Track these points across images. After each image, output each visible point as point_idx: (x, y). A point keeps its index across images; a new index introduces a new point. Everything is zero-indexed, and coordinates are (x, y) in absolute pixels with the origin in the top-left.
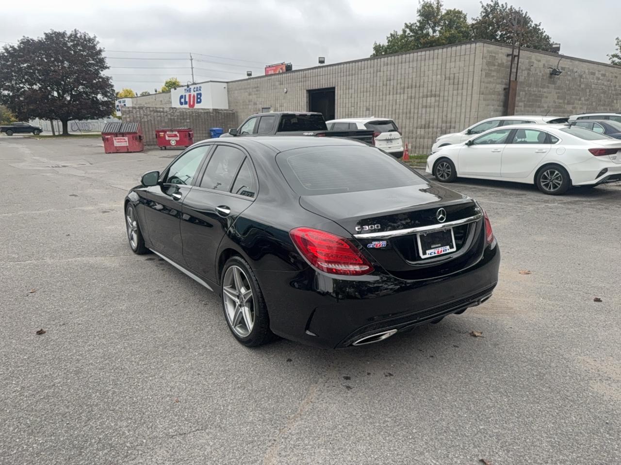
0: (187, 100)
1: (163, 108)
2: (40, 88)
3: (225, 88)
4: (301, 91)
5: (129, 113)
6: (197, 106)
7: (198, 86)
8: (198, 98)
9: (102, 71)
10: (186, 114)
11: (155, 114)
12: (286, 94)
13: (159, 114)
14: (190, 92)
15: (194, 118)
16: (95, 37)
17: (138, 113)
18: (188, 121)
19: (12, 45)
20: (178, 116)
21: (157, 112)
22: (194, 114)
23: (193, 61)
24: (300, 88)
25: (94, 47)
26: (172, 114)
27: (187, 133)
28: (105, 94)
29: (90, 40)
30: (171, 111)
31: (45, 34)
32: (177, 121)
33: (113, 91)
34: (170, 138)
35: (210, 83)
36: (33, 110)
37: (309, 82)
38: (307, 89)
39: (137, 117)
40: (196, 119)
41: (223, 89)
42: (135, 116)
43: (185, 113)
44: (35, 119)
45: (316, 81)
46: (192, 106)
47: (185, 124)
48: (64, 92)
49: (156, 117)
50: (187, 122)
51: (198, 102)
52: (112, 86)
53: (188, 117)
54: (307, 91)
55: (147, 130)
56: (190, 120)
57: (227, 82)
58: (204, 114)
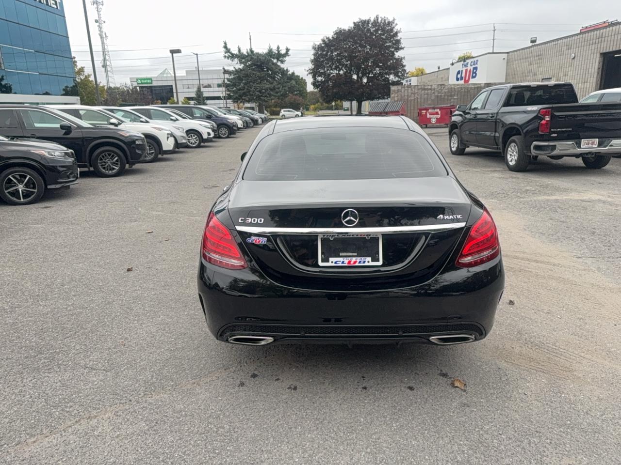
0: (463, 75)
1: (431, 86)
2: (345, 73)
3: (504, 59)
4: (592, 55)
5: (398, 92)
6: (472, 81)
7: (475, 59)
8: (473, 73)
9: (397, 52)
10: (455, 90)
11: (423, 92)
12: (573, 61)
13: (426, 91)
14: (467, 67)
15: (463, 94)
16: (394, 20)
17: (406, 92)
18: (455, 97)
19: (327, 36)
20: (445, 93)
21: (425, 89)
22: (463, 90)
23: (495, 31)
24: (593, 51)
25: (392, 30)
26: (440, 91)
27: (449, 110)
28: (396, 75)
29: (389, 23)
30: (439, 88)
31: (354, 23)
32: (444, 98)
33: (405, 71)
34: (432, 116)
35: (488, 55)
36: (336, 93)
37: (606, 43)
38: (601, 52)
39: (405, 96)
40: (464, 95)
41: (502, 60)
42: (403, 95)
43: (453, 90)
44: (337, 101)
45: (615, 41)
46: (466, 81)
47: (452, 100)
48: (364, 75)
49: (423, 95)
50: (454, 99)
51: (473, 77)
52: (404, 66)
53: (456, 93)
54: (601, 54)
55: (412, 108)
56: (457, 96)
57: (508, 53)
58: (475, 89)
